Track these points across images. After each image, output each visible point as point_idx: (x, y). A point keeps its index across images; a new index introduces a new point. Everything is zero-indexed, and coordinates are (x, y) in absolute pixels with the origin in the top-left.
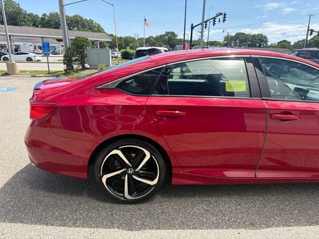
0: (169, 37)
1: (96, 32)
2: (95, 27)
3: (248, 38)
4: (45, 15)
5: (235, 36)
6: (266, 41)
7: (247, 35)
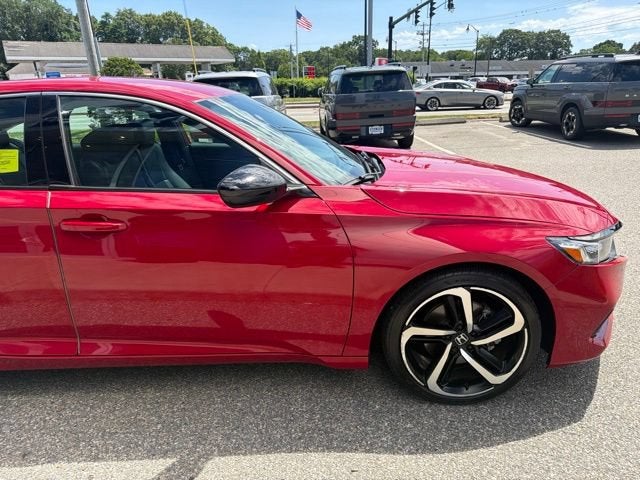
0: (360, 46)
1: (209, 44)
2: (206, 34)
3: (528, 40)
4: (107, 16)
5: (499, 38)
6: (568, 45)
7: (525, 34)
